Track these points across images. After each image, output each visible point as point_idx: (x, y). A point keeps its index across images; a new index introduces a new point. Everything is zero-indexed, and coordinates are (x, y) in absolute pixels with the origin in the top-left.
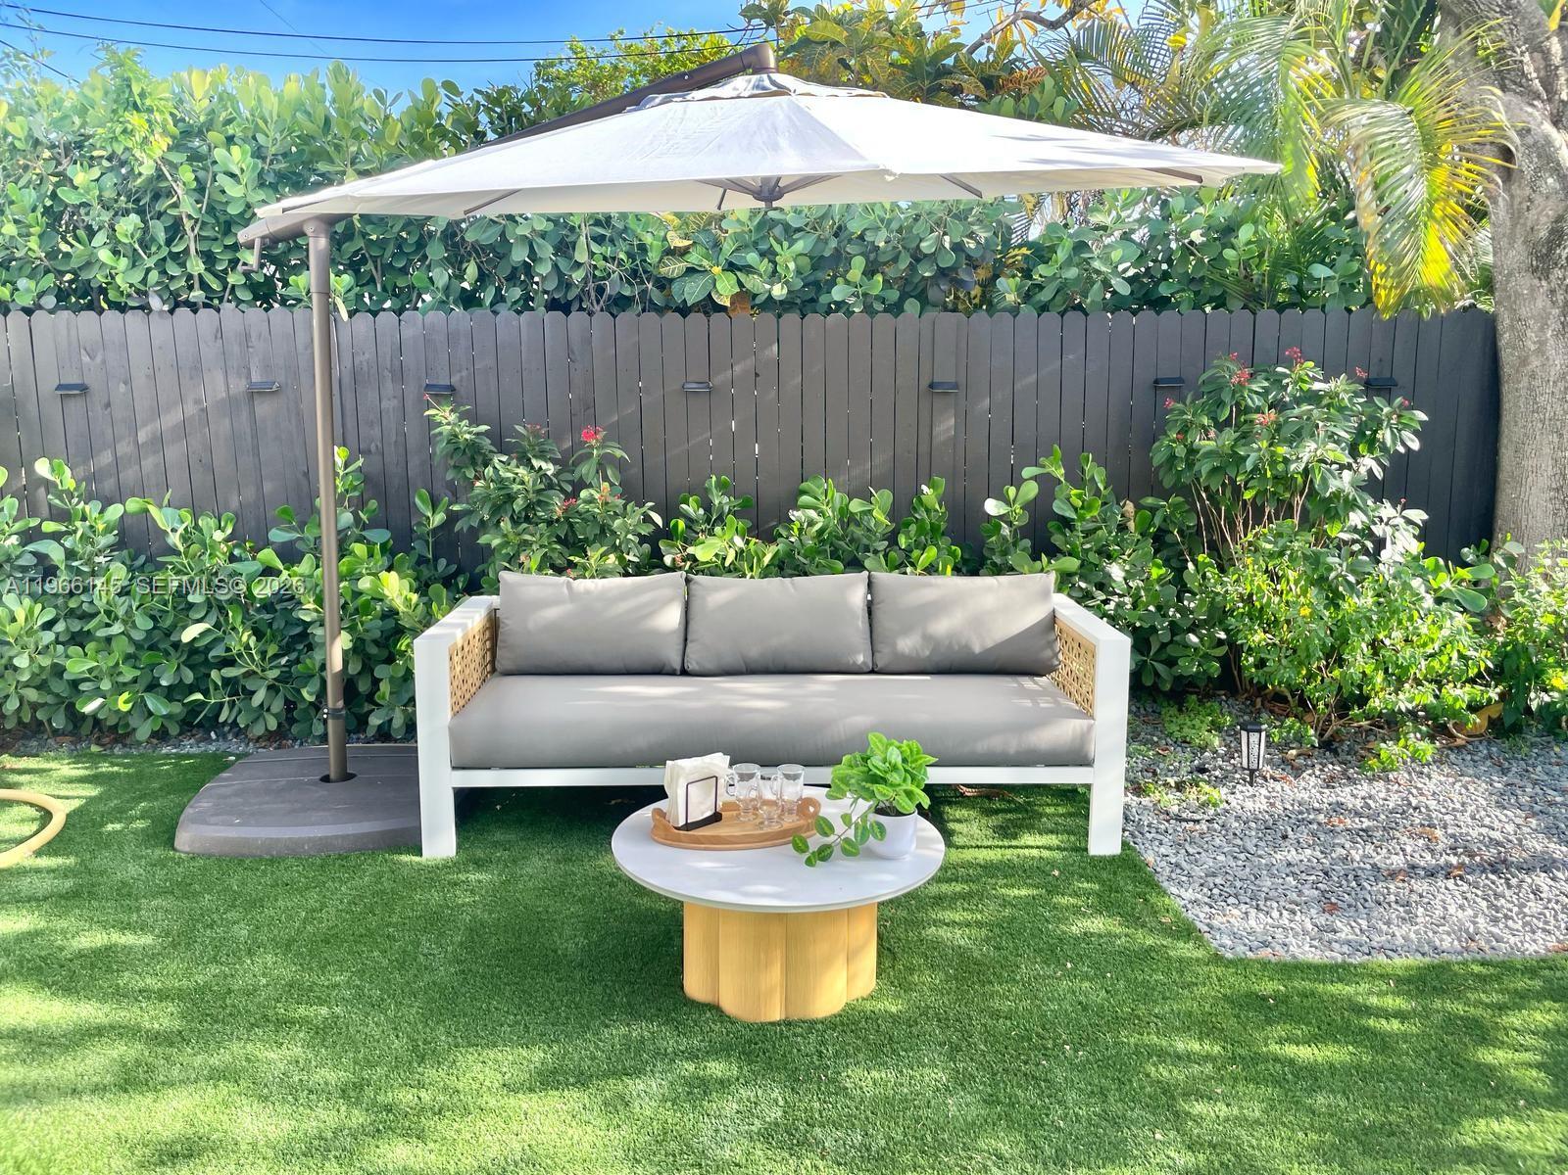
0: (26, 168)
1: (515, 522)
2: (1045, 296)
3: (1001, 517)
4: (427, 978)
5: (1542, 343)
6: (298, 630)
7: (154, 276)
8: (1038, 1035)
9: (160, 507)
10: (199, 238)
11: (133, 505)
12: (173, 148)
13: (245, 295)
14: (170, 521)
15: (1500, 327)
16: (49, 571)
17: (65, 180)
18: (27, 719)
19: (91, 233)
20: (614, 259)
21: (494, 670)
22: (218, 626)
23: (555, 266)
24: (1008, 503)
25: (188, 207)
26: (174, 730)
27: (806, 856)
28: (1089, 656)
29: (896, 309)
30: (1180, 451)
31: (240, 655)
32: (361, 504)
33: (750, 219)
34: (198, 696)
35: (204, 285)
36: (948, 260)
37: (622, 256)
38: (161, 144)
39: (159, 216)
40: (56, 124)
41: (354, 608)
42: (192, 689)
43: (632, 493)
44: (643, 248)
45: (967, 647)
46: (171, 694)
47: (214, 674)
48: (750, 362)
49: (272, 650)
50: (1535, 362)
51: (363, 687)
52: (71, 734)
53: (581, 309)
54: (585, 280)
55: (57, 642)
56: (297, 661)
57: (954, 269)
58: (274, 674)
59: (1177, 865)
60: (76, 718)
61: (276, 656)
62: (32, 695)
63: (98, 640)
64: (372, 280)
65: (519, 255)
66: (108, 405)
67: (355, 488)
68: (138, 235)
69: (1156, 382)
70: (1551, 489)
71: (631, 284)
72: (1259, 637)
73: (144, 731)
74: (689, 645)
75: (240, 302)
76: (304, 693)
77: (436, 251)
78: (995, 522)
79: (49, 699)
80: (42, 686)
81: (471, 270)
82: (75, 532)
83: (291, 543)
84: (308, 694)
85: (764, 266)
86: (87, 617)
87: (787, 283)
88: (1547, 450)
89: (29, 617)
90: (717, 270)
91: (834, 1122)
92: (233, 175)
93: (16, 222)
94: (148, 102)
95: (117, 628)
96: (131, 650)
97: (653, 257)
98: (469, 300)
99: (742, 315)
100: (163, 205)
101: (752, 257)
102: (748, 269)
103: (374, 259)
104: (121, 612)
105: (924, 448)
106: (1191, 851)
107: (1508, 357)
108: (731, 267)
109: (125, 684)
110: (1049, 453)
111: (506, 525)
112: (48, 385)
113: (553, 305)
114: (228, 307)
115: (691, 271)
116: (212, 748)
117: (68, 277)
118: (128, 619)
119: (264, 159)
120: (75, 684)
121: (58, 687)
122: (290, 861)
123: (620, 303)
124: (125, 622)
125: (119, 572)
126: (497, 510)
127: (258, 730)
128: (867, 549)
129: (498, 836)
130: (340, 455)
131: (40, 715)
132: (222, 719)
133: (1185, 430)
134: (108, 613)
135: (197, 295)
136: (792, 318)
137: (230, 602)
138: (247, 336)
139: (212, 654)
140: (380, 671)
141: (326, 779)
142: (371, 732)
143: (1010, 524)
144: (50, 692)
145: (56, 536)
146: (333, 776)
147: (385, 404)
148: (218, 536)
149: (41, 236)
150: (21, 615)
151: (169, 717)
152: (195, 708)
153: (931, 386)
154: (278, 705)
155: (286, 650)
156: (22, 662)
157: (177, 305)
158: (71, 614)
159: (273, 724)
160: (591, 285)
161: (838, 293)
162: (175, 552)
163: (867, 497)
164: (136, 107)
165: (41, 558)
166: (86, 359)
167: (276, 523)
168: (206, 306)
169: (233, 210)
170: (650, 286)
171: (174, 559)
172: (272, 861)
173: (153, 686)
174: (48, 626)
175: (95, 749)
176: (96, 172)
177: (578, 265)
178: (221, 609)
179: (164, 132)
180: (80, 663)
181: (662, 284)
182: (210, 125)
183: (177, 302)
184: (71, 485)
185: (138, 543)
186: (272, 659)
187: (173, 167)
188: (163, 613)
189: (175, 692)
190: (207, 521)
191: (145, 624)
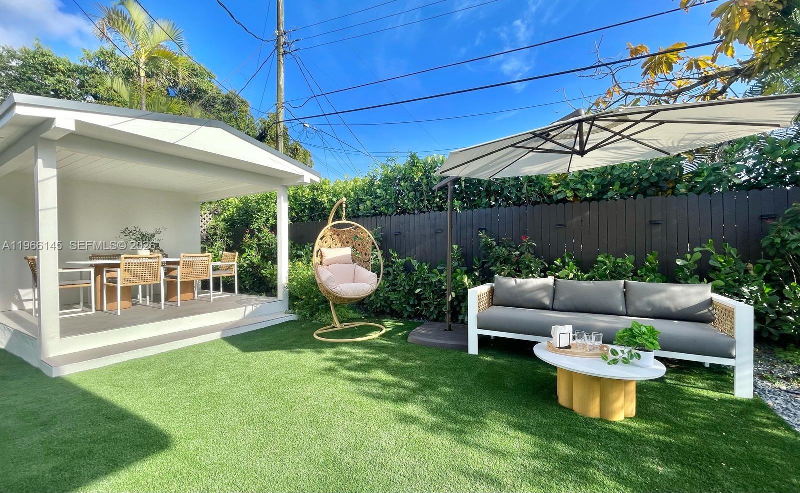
1: (501, 264)
2: (699, 188)
3: (684, 266)
4: (464, 383)
6: (442, 292)
7: (416, 205)
8: (707, 456)
9: (413, 259)
10: (427, 196)
11: (407, 258)
12: (423, 175)
13: (436, 209)
14: (415, 262)
16: (389, 275)
20: (534, 191)
21: (492, 304)
22: (424, 290)
23: (516, 194)
24: (687, 260)
25: (424, 188)
26: (412, 316)
27: (608, 361)
28: (731, 314)
29: (634, 197)
30: (778, 240)
31: (428, 297)
32: (460, 260)
33: (579, 176)
34: (418, 308)
35: (427, 207)
36: (654, 180)
37: (537, 190)
38: (420, 174)
39: (419, 191)
40: (400, 173)
42: (417, 305)
43: (538, 256)
44: (544, 187)
47: (422, 302)
48: (579, 218)
49: (436, 297)
53: (524, 206)
54: (525, 198)
55: (389, 291)
56: (442, 300)
57: (657, 182)
58: (435, 303)
60: (391, 309)
62: (383, 303)
63: (398, 291)
64: (466, 203)
66: (405, 237)
67: (459, 256)
68: (414, 196)
69: (761, 217)
71: (540, 198)
74: (555, 300)
75: (434, 210)
76: (443, 309)
77: (483, 194)
78: (681, 268)
79: (386, 305)
80: (385, 301)
81: (493, 198)
82: (395, 266)
83: (442, 270)
85: (584, 188)
86: (396, 285)
87: (592, 192)
90: (567, 191)
91: (604, 461)
94: (418, 164)
95: (402, 288)
96: (404, 294)
97: (547, 189)
99: (576, 203)
100: (419, 189)
101: (579, 186)
102: (578, 190)
103: (468, 198)
104: (403, 284)
105: (648, 242)
108: (572, 189)
109: (403, 303)
110: (707, 243)
111: (498, 264)
112: (393, 232)
114: (432, 212)
115: (559, 192)
116: (421, 321)
117: (400, 208)
118: (404, 287)
120: (392, 301)
121: (388, 302)
123: (536, 203)
125: (403, 275)
126: (496, 261)
127: (431, 318)
129: (491, 352)
130: (455, 246)
131: (384, 308)
132: (423, 314)
133: (779, 232)
134: (400, 285)
135: (425, 209)
136: (594, 203)
137: (427, 284)
138: (436, 218)
139: (422, 296)
141: (445, 330)
142: (459, 322)
143: (688, 269)
145: (391, 267)
146: (447, 329)
147: (468, 234)
148: (425, 267)
149: (395, 198)
151: (412, 311)
152: (417, 311)
153: (651, 222)
154: (436, 312)
155: (440, 297)
159: (435, 317)
160: (527, 199)
161: (610, 194)
162: (416, 271)
163: (624, 257)
164: (415, 166)
166: (401, 226)
167: (439, 265)
168: (427, 212)
170: (546, 198)
173: (408, 304)
174: (388, 287)
175: (395, 318)
177: (523, 194)
178: (425, 286)
179: (421, 172)
180: (393, 296)
181: (550, 197)
182: (431, 168)
183: (421, 211)
184: (396, 255)
185: (408, 268)
186: (436, 299)
187: (422, 179)
188: (412, 286)
189: (413, 306)
190: (424, 264)
191: (407, 287)
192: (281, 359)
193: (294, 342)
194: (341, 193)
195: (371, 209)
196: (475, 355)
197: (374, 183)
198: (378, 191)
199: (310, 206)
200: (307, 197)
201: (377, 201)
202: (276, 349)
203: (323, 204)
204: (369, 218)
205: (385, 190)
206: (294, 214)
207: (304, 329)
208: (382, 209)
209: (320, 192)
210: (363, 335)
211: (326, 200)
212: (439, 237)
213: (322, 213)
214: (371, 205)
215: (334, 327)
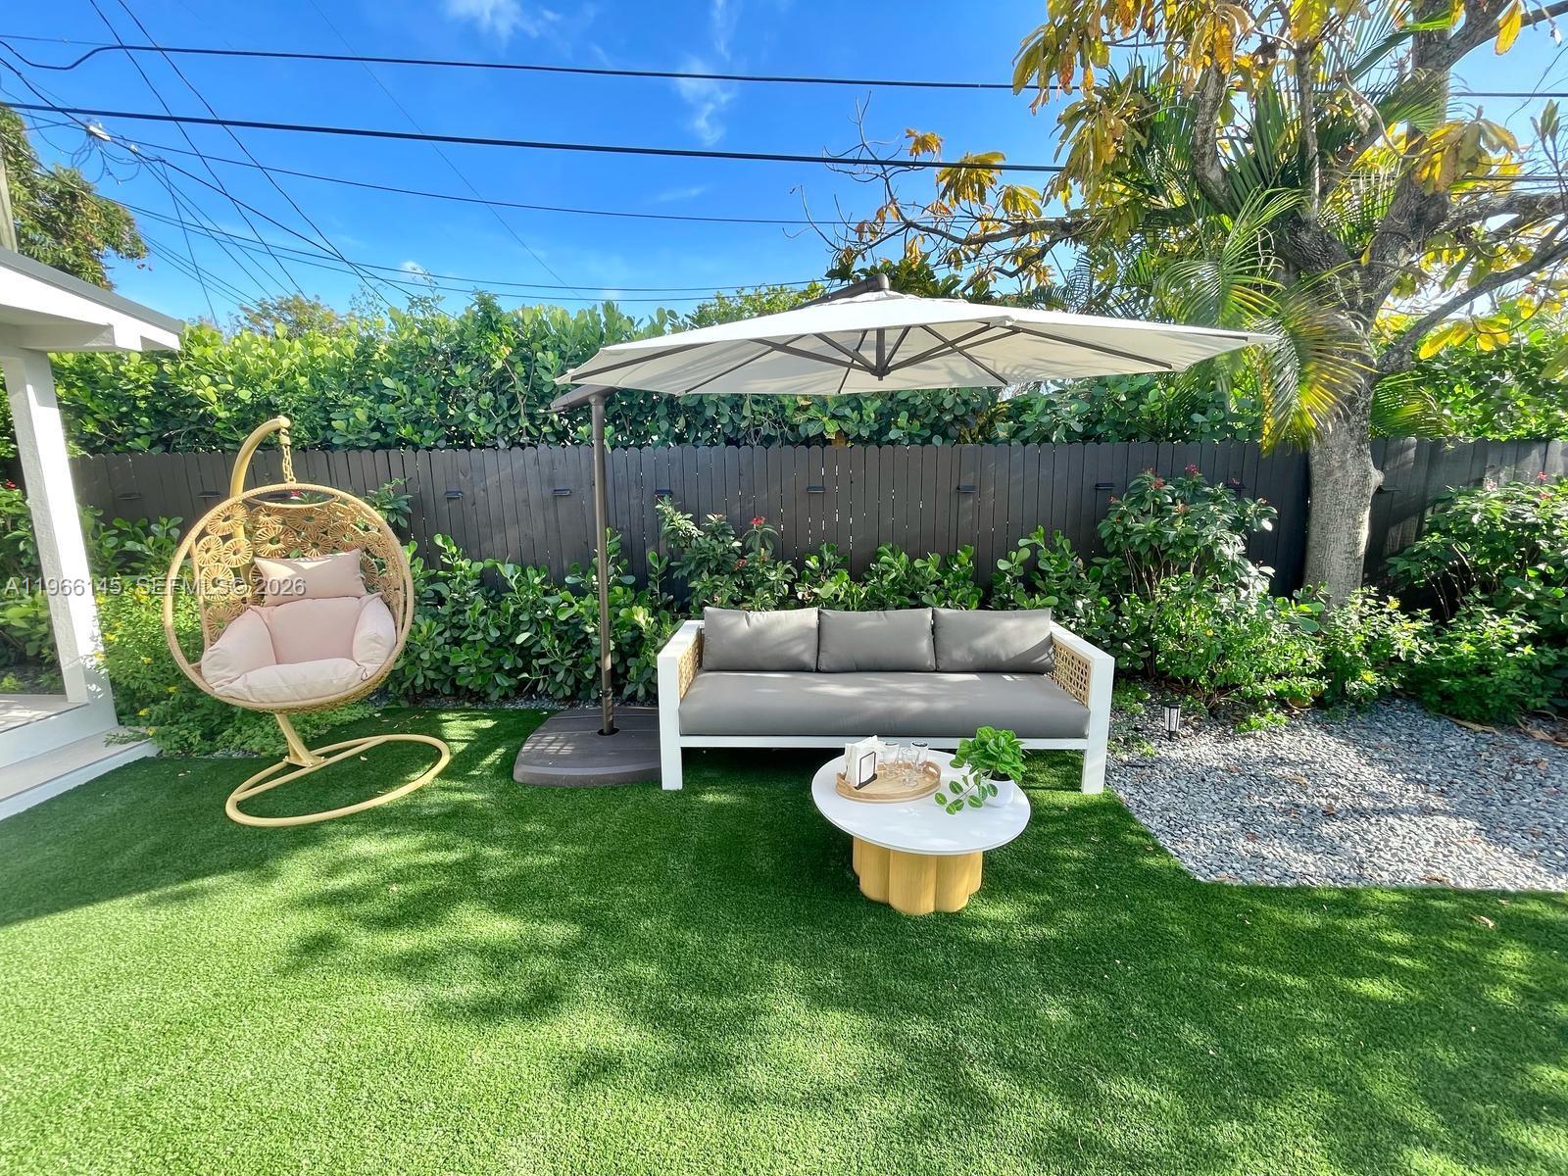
0: (429, 366)
1: (711, 573)
2: (1027, 433)
3: (1007, 571)
5: (1344, 462)
6: (582, 636)
7: (500, 428)
9: (503, 563)
10: (526, 406)
11: (489, 563)
12: (514, 353)
13: (552, 439)
14: (508, 571)
15: (1312, 452)
16: (442, 601)
17: (452, 373)
18: (429, 688)
19: (466, 403)
20: (765, 414)
21: (700, 666)
22: (536, 634)
23: (731, 418)
24: (1011, 562)
25: (520, 387)
26: (511, 694)
27: (946, 805)
29: (927, 441)
30: (1119, 529)
31: (549, 651)
32: (617, 561)
34: (526, 675)
35: (529, 433)
36: (960, 411)
37: (770, 412)
38: (506, 351)
39: (504, 392)
40: (447, 340)
41: (616, 625)
42: (522, 671)
43: (779, 556)
44: (783, 407)
45: (997, 656)
46: (510, 673)
47: (534, 662)
49: (568, 648)
50: (1338, 474)
51: (620, 670)
52: (455, 695)
53: (746, 444)
54: (749, 427)
55: (446, 643)
56: (582, 655)
57: (963, 415)
58: (569, 663)
59: (1141, 802)
60: (456, 688)
61: (571, 652)
62: (431, 674)
63: (469, 642)
64: (624, 429)
65: (710, 412)
66: (474, 504)
67: (615, 552)
68: (492, 403)
69: (1097, 485)
70: (1346, 552)
71: (775, 429)
72: (1172, 645)
73: (495, 695)
74: (820, 653)
75: (549, 443)
76: (586, 673)
77: (662, 411)
78: (1003, 574)
79: (441, 677)
80: (437, 669)
81: (682, 422)
82: (456, 577)
83: (578, 584)
84: (589, 674)
85: (855, 415)
86: (463, 628)
87: (868, 426)
88: (1344, 528)
89: (430, 628)
90: (825, 419)
92: (546, 369)
93: (423, 397)
94: (499, 326)
95: (479, 636)
96: (487, 648)
97: (788, 412)
98: (679, 439)
99: (840, 445)
100: (506, 387)
101: (848, 411)
102: (844, 418)
103: (626, 416)
104: (481, 626)
105: (953, 526)
106: (1147, 791)
107: (1317, 471)
108: (834, 417)
109: (485, 668)
110: (1035, 531)
111: (705, 576)
112: (441, 492)
113: (729, 442)
114: (542, 447)
115: (810, 420)
116: (534, 706)
117: (453, 428)
118: (485, 630)
119: (564, 359)
120: (456, 668)
121: (446, 670)
122: (582, 792)
123: (768, 440)
124: (483, 632)
125: (481, 605)
126: (699, 565)
127: (560, 695)
128: (922, 589)
129: (706, 774)
130: (608, 530)
131: (435, 686)
132: (539, 689)
133: (1122, 516)
134: (474, 627)
135: (525, 439)
136: (870, 448)
137: (543, 620)
138: (553, 462)
139: (534, 650)
140: (631, 662)
141: (601, 732)
143: (1012, 575)
144: (441, 672)
145: (445, 580)
146: (605, 730)
147: (632, 502)
148: (537, 580)
149: (437, 405)
150: (424, 629)
151: (510, 686)
152: (525, 681)
153: (958, 488)
154: (571, 681)
155: (576, 647)
156: (425, 656)
157: (513, 445)
158: (454, 626)
159: (568, 692)
160: (752, 429)
161: (893, 434)
162: (512, 590)
163: (925, 558)
164: (492, 329)
165: (437, 593)
166: (462, 477)
167: (569, 574)
168: (530, 445)
169: (546, 390)
170: (786, 429)
171: (511, 594)
172: (573, 791)
173: (500, 669)
174: (440, 634)
175: (467, 705)
176: (469, 368)
177: (745, 418)
178: (538, 623)
179: (508, 344)
180: (458, 657)
181: (794, 428)
182: (533, 339)
183: (513, 443)
184: (454, 549)
185: (491, 584)
186: (568, 653)
187: (512, 364)
188: (505, 627)
189: (512, 673)
190: (531, 572)
191: (495, 634)
192: (116, 939)
193: (157, 851)
194: (265, 376)
195: (373, 430)
196: (677, 792)
197: (371, 356)
198: (388, 382)
199: (152, 405)
200: (138, 380)
201: (387, 408)
202: (88, 897)
203: (204, 405)
204: (364, 451)
205: (409, 381)
206: (90, 428)
207: (187, 788)
208: (403, 432)
209: (183, 366)
210: (388, 782)
211: (211, 393)
212: (563, 507)
213: (203, 430)
214: (370, 418)
215: (292, 768)
